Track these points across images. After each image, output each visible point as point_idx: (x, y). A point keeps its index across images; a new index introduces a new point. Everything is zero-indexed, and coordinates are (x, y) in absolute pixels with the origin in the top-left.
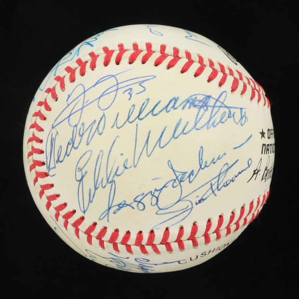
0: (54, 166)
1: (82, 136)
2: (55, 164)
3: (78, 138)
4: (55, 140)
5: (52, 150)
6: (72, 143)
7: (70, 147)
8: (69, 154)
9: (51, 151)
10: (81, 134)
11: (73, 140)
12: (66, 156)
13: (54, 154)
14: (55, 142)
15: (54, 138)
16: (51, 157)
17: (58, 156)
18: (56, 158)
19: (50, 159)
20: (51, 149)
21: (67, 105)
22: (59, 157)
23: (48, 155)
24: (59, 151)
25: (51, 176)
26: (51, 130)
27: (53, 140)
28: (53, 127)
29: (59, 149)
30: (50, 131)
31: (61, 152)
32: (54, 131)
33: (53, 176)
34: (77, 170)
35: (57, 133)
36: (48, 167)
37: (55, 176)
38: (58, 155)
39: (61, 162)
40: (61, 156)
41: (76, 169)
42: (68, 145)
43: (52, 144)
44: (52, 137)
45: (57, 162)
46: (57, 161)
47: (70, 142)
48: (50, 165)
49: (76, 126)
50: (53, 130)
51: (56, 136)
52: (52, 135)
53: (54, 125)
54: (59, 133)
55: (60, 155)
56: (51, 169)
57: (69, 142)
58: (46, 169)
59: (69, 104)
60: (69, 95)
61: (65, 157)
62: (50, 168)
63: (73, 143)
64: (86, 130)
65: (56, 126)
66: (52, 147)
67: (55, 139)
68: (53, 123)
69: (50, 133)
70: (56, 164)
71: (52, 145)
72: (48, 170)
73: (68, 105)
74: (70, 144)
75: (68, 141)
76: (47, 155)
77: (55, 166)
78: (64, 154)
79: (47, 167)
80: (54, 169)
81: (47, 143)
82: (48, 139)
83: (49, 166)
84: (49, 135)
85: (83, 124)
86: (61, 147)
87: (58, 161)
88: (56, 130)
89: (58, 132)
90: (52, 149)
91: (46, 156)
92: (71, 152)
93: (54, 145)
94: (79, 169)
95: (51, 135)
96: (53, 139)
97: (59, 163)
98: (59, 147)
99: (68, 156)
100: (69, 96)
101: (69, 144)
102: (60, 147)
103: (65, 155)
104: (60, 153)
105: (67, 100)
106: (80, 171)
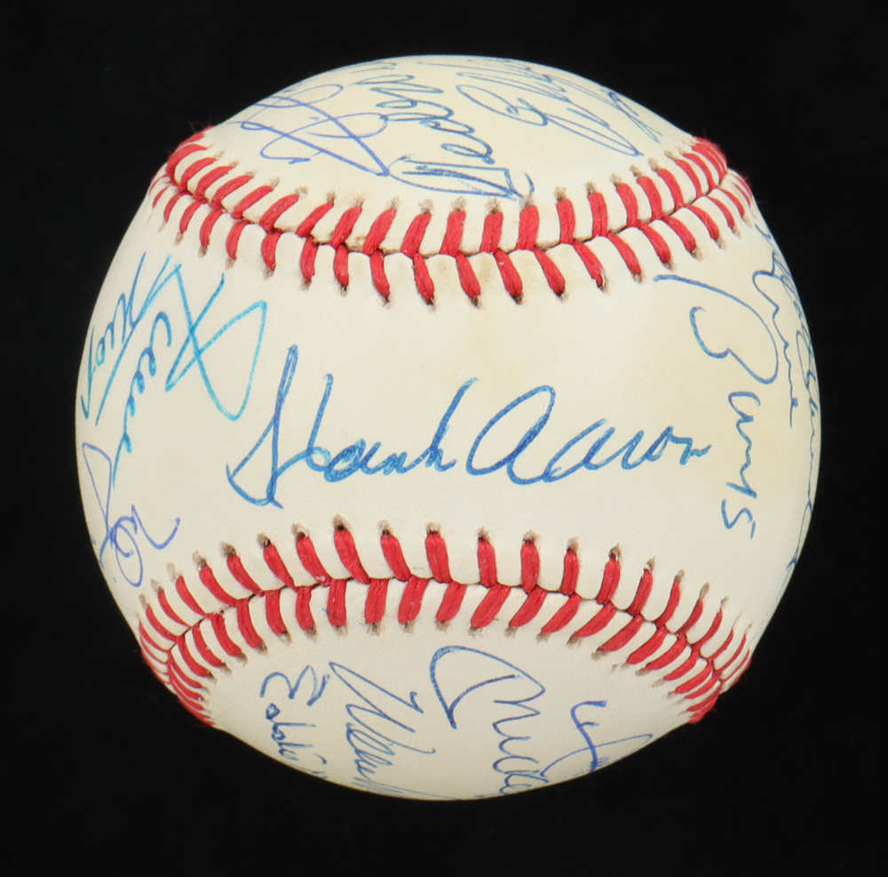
0: (502, 173)
1: (414, 103)
2: (497, 169)
3: (421, 109)
4: (424, 163)
5: (455, 172)
6: (434, 122)
7: (444, 124)
8: (467, 126)
9: (456, 176)
10: (409, 104)
11: (426, 119)
12: (473, 134)
13: (467, 167)
14: (431, 163)
15: (418, 165)
16: (474, 179)
17: (473, 156)
18: (479, 162)
19: (480, 180)
20: (450, 174)
21: (323, 154)
22: (476, 152)
23: (468, 185)
24: (456, 152)
25: (532, 190)
26: (393, 176)
27: (425, 170)
28: (386, 172)
29: (451, 150)
30: (396, 181)
31: (459, 146)
32: (398, 169)
33: (531, 183)
34: (515, 116)
35: (403, 158)
36: (504, 193)
37: (532, 178)
38: (468, 155)
39: (490, 151)
40: (472, 148)
41: (511, 117)
42: (440, 129)
43: (436, 170)
44: (414, 173)
45: (491, 161)
46: (488, 162)
47: (433, 125)
48: (499, 184)
49: (385, 118)
50: (392, 171)
51: (410, 161)
52: (410, 173)
53: (380, 170)
54: (403, 155)
55: (469, 150)
56: (510, 183)
57: (432, 127)
58: (512, 201)
59: (318, 151)
60: (290, 163)
61: (474, 139)
62: (507, 187)
63: (435, 117)
64: (398, 96)
65: (381, 164)
66: (444, 171)
67: (420, 163)
68: (372, 175)
69: (403, 181)
70: (494, 166)
71: (440, 170)
72: (514, 196)
73: (322, 150)
74: (438, 124)
75: (429, 128)
76: (470, 189)
77: (502, 169)
78: (465, 138)
79: (504, 196)
80: (511, 173)
81: (432, 189)
82: (420, 186)
83: (500, 187)
84: (409, 183)
85: (380, 105)
86: (444, 147)
87: (487, 156)
88: (395, 162)
89: (400, 156)
90: (450, 172)
91: (472, 193)
92: (460, 122)
93: (438, 164)
94: (510, 111)
95: (408, 176)
96: (419, 168)
97: (492, 156)
98: (447, 152)
99: (471, 130)
100: (295, 160)
101: (437, 127)
102: (446, 149)
103: (470, 137)
104: (464, 148)
105: (307, 160)
106: (516, 111)
